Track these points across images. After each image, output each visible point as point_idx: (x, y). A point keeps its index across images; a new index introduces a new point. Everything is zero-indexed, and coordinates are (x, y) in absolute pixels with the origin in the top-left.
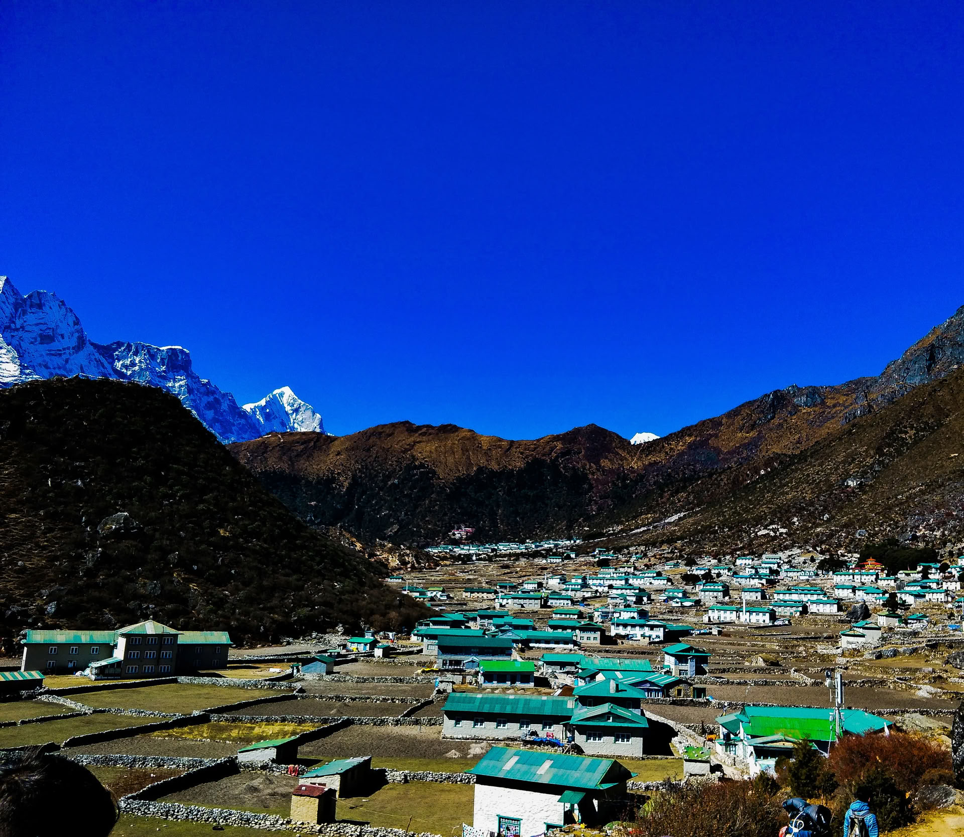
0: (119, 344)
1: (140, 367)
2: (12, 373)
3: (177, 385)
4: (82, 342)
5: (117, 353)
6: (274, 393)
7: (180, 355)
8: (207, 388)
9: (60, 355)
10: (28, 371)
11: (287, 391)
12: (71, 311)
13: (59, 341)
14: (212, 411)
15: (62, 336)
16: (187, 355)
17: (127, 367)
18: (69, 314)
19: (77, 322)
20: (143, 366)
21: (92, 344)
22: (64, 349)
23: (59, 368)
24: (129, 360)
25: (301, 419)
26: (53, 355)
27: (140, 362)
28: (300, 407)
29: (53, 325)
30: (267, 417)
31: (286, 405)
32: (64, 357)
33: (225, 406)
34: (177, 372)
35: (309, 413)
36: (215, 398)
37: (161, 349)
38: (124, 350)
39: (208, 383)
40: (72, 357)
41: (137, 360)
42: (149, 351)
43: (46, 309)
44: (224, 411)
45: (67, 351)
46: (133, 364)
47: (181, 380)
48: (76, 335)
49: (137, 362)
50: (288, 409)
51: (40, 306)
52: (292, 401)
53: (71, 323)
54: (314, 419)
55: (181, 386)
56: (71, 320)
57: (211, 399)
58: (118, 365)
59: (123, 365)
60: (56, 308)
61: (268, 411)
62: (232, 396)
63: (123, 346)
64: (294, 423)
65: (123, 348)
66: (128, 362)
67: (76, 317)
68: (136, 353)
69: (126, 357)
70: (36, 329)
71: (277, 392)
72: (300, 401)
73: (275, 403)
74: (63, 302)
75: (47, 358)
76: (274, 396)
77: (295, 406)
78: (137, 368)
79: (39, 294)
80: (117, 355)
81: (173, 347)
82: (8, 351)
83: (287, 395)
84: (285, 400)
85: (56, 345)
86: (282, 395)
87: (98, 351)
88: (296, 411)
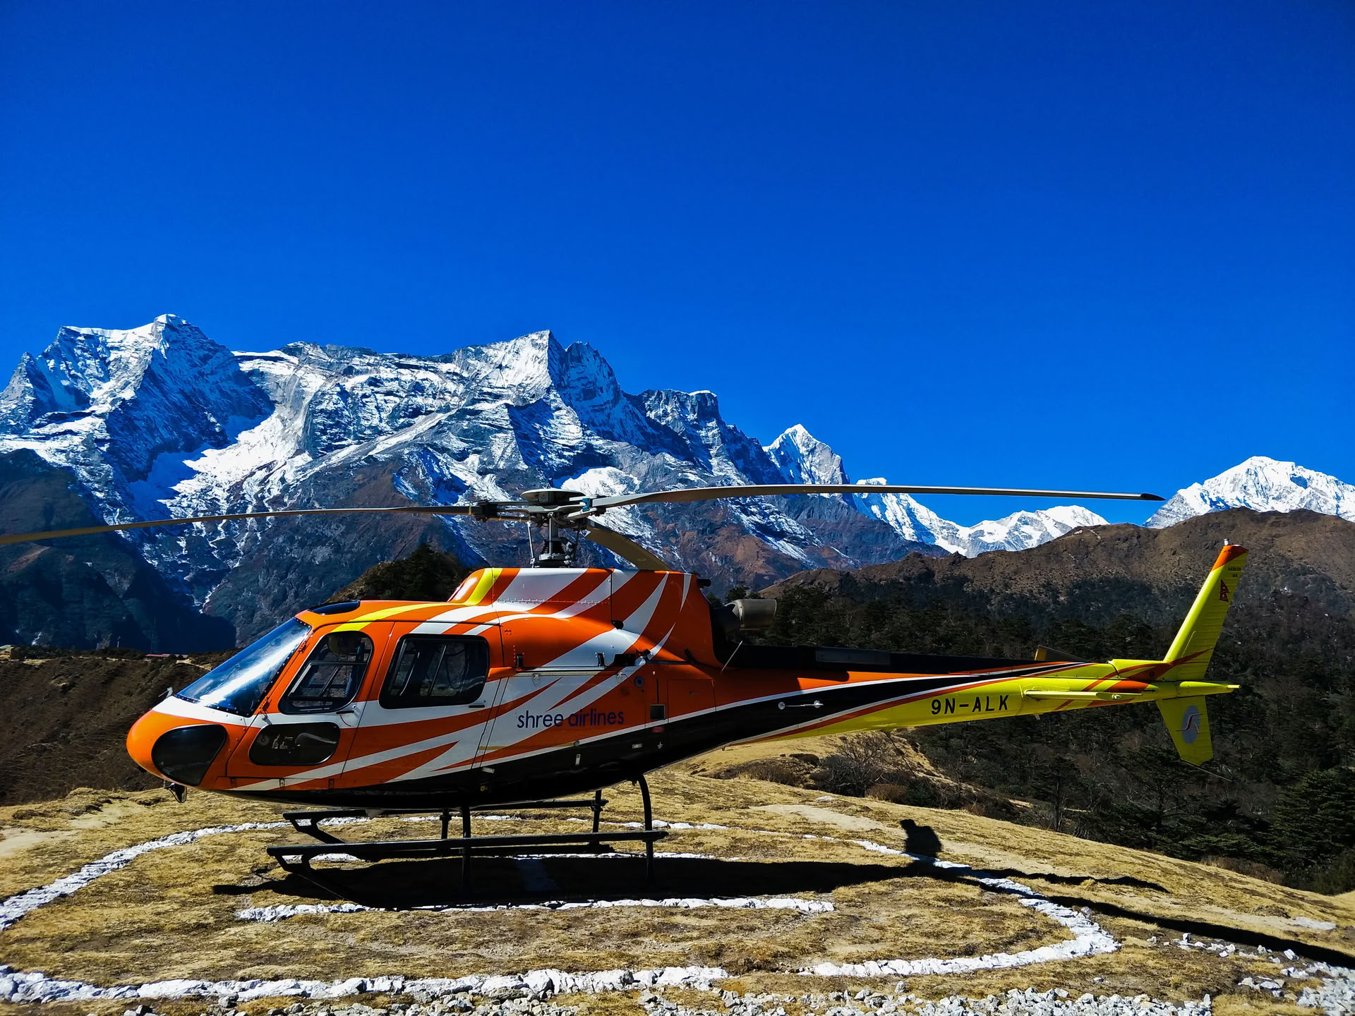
0: (650, 393)
1: (673, 416)
2: (576, 435)
3: (710, 434)
4: (617, 392)
5: (649, 403)
6: (787, 432)
7: (708, 399)
8: (734, 435)
9: (603, 410)
10: (588, 432)
11: (799, 428)
12: (605, 361)
13: (600, 396)
14: (742, 460)
15: (601, 389)
16: (715, 399)
17: (659, 417)
18: (604, 365)
19: (611, 374)
20: (676, 415)
21: (625, 395)
22: (605, 404)
23: (605, 425)
24: (662, 410)
25: (818, 461)
26: (597, 411)
27: (672, 411)
28: (815, 448)
29: (592, 379)
30: (783, 460)
31: (800, 446)
32: (607, 412)
33: (752, 454)
34: (708, 420)
35: (827, 453)
36: (743, 446)
37: (691, 394)
38: (655, 399)
39: (735, 428)
40: (612, 412)
41: (669, 409)
42: (678, 399)
43: (584, 361)
44: (753, 459)
45: (608, 406)
46: (666, 414)
47: (713, 428)
48: (612, 387)
49: (669, 411)
50: (803, 450)
51: (579, 359)
52: (806, 441)
53: (606, 374)
54: (832, 461)
55: (714, 435)
56: (605, 371)
57: (739, 446)
58: (652, 415)
59: (656, 416)
60: (592, 360)
61: (782, 453)
62: (757, 442)
63: (653, 395)
64: (811, 466)
65: (653, 397)
66: (660, 412)
67: (609, 367)
68: (667, 402)
69: (658, 407)
70: (579, 384)
71: (789, 431)
72: (815, 440)
73: (788, 443)
74: (596, 352)
75: (592, 415)
76: (787, 436)
77: (811, 446)
78: (670, 418)
79: (577, 344)
80: (649, 405)
81: (702, 392)
82: (568, 412)
83: (799, 433)
84: (798, 440)
85: (598, 401)
86: (794, 434)
87: (631, 403)
88: (812, 451)
